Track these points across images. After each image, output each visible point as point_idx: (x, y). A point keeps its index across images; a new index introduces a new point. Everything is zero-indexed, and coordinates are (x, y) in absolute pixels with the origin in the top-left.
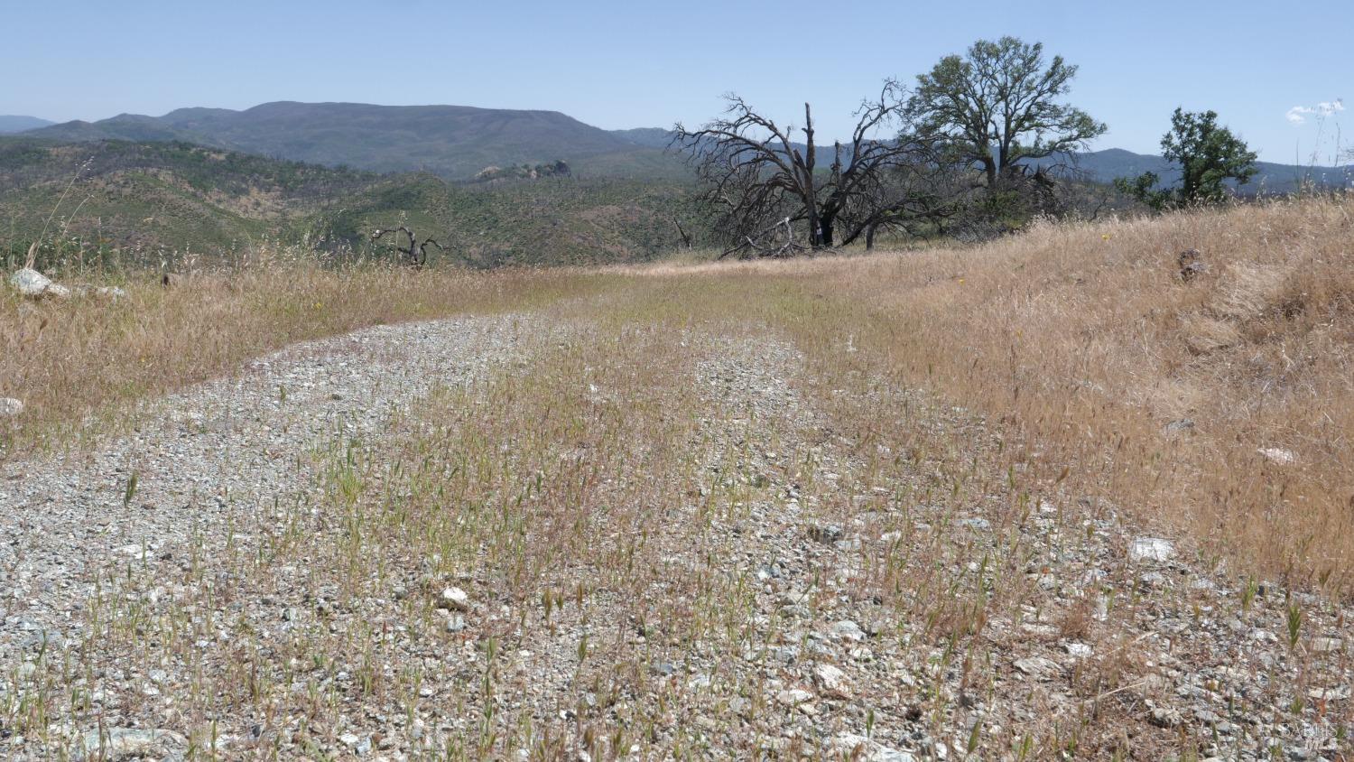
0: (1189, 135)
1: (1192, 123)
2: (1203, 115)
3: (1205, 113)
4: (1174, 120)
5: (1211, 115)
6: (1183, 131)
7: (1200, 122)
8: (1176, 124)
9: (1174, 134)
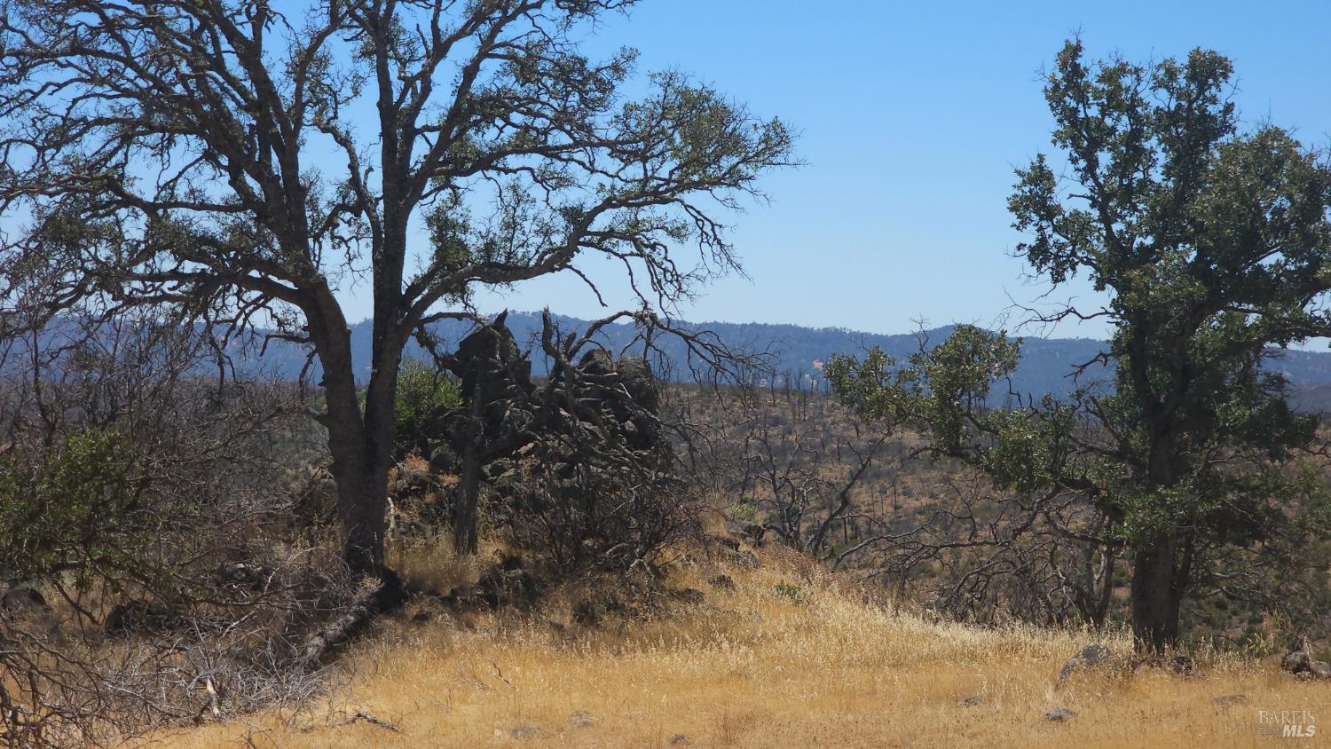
0: (1123, 166)
1: (1131, 110)
2: (1171, 73)
3: (1182, 60)
4: (1055, 96)
5: (1208, 69)
6: (1096, 144)
7: (1160, 100)
8: (1069, 116)
9: (1060, 161)
